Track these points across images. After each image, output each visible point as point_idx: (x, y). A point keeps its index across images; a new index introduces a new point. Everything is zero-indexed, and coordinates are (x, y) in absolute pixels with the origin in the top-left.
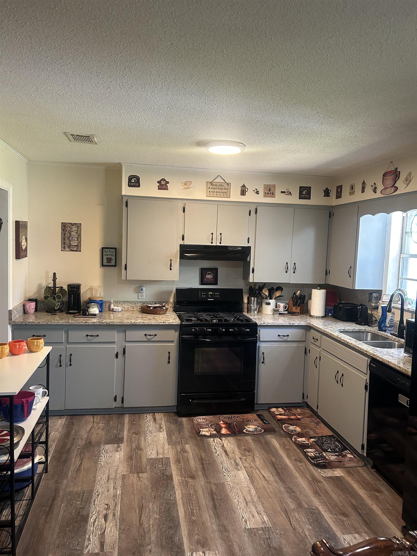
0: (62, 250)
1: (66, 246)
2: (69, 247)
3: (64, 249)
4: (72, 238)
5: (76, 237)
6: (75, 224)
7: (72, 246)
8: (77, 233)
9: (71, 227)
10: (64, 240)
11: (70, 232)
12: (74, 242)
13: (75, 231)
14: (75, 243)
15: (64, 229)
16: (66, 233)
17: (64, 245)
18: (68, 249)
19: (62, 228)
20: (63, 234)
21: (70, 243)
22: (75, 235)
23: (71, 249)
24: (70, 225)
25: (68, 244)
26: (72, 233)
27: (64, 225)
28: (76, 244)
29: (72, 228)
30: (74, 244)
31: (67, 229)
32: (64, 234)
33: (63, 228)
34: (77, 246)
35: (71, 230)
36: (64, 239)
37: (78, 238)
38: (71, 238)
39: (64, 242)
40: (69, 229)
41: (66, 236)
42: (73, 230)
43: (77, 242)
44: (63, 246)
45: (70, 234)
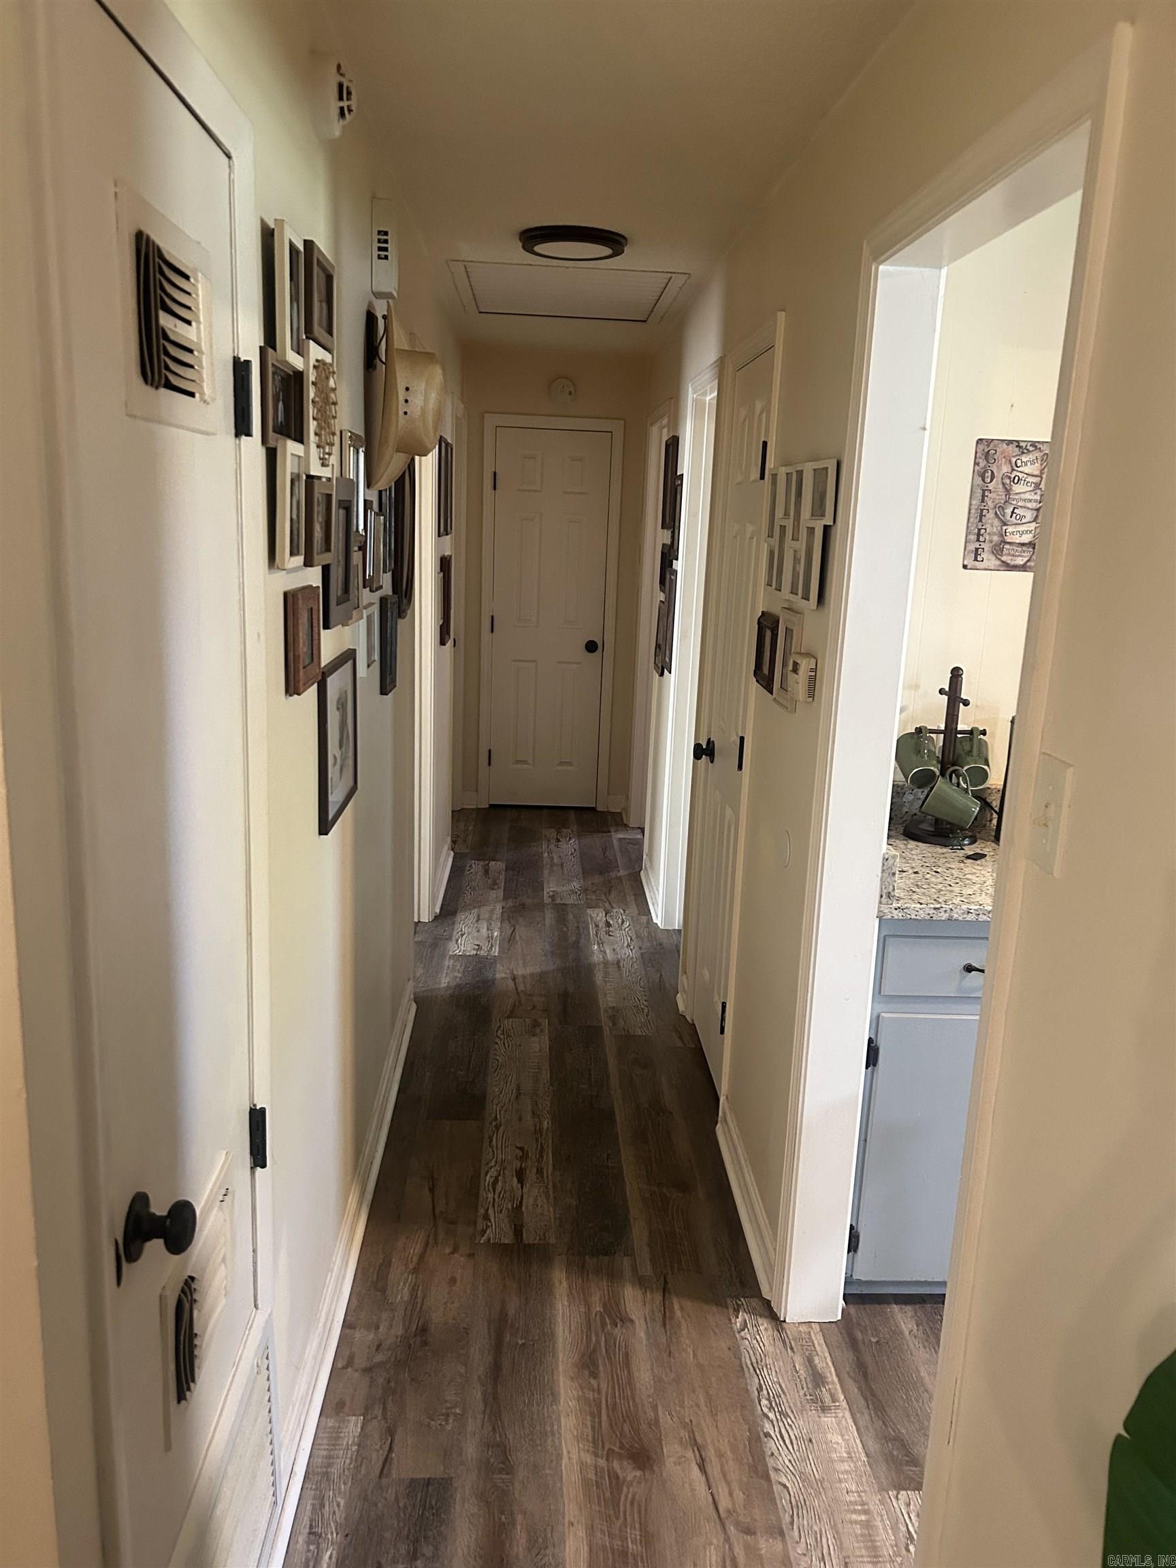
0: (965, 567)
1: (986, 546)
2: (997, 550)
3: (976, 559)
4: (1013, 512)
5: (1029, 505)
6: (1034, 444)
7: (1007, 546)
8: (1037, 486)
9: (1014, 460)
10: (980, 520)
11: (1007, 481)
12: (1021, 528)
13: (1030, 479)
14: (1022, 533)
15: (986, 471)
16: (991, 486)
17: (978, 540)
18: (994, 562)
19: (976, 464)
20: (979, 493)
21: (1002, 535)
22: (1027, 496)
23: (1004, 558)
24: (1012, 449)
25: (996, 538)
26: (1017, 488)
27: (986, 451)
28: (1026, 538)
29: (1019, 463)
30: (1017, 539)
31: (999, 468)
32: (984, 491)
33: (983, 463)
34: (1032, 545)
35: (1015, 473)
36: (981, 516)
37: (1038, 510)
38: (1009, 511)
39: (979, 530)
40: (1005, 469)
41: (990, 503)
42: (1021, 475)
43: (1033, 525)
44: (972, 547)
45: (1008, 491)
